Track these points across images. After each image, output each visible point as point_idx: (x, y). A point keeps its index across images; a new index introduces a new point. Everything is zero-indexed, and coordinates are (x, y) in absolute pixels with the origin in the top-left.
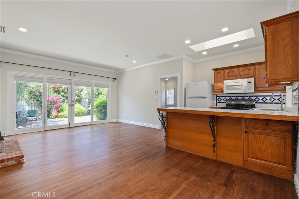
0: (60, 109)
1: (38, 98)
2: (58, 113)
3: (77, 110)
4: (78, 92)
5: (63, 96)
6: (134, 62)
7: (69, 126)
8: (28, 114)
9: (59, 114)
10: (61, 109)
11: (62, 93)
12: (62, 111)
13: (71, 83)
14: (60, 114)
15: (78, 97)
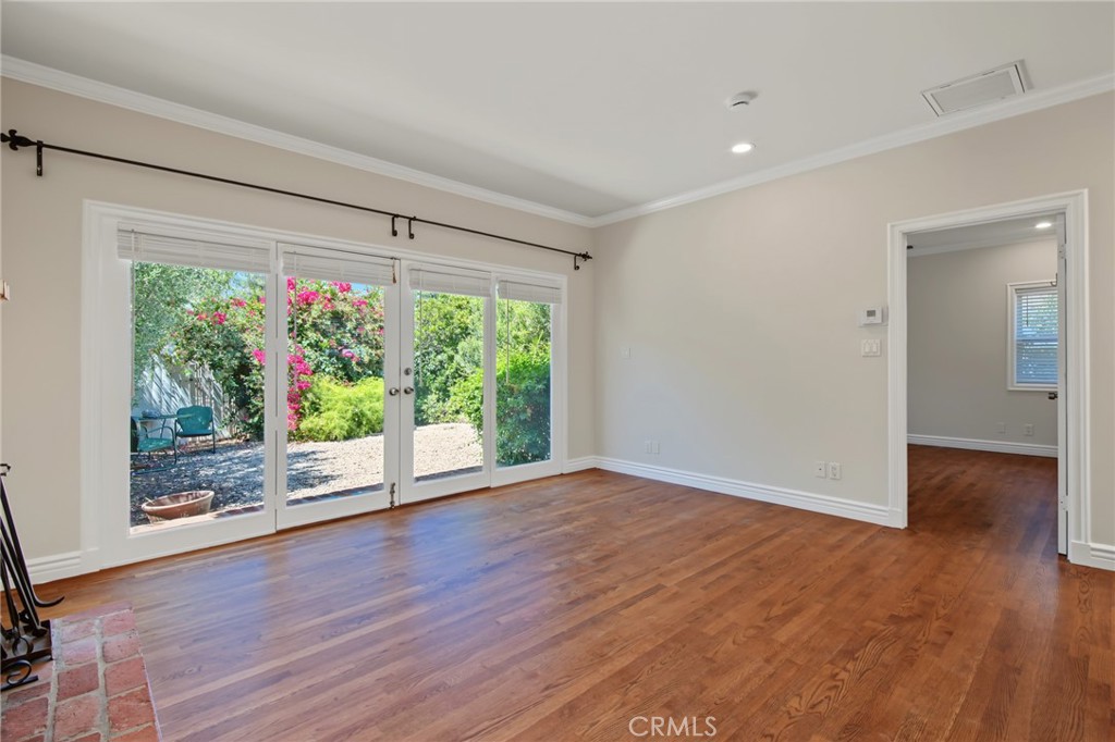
0: (307, 404)
1: (221, 355)
2: (300, 420)
3: (377, 404)
4: (373, 330)
5: (316, 346)
6: (742, 148)
7: (392, 503)
8: (179, 426)
9: (305, 425)
10: (313, 403)
11: (310, 334)
12: (317, 410)
13: (397, 278)
14: (310, 426)
15: (374, 352)
